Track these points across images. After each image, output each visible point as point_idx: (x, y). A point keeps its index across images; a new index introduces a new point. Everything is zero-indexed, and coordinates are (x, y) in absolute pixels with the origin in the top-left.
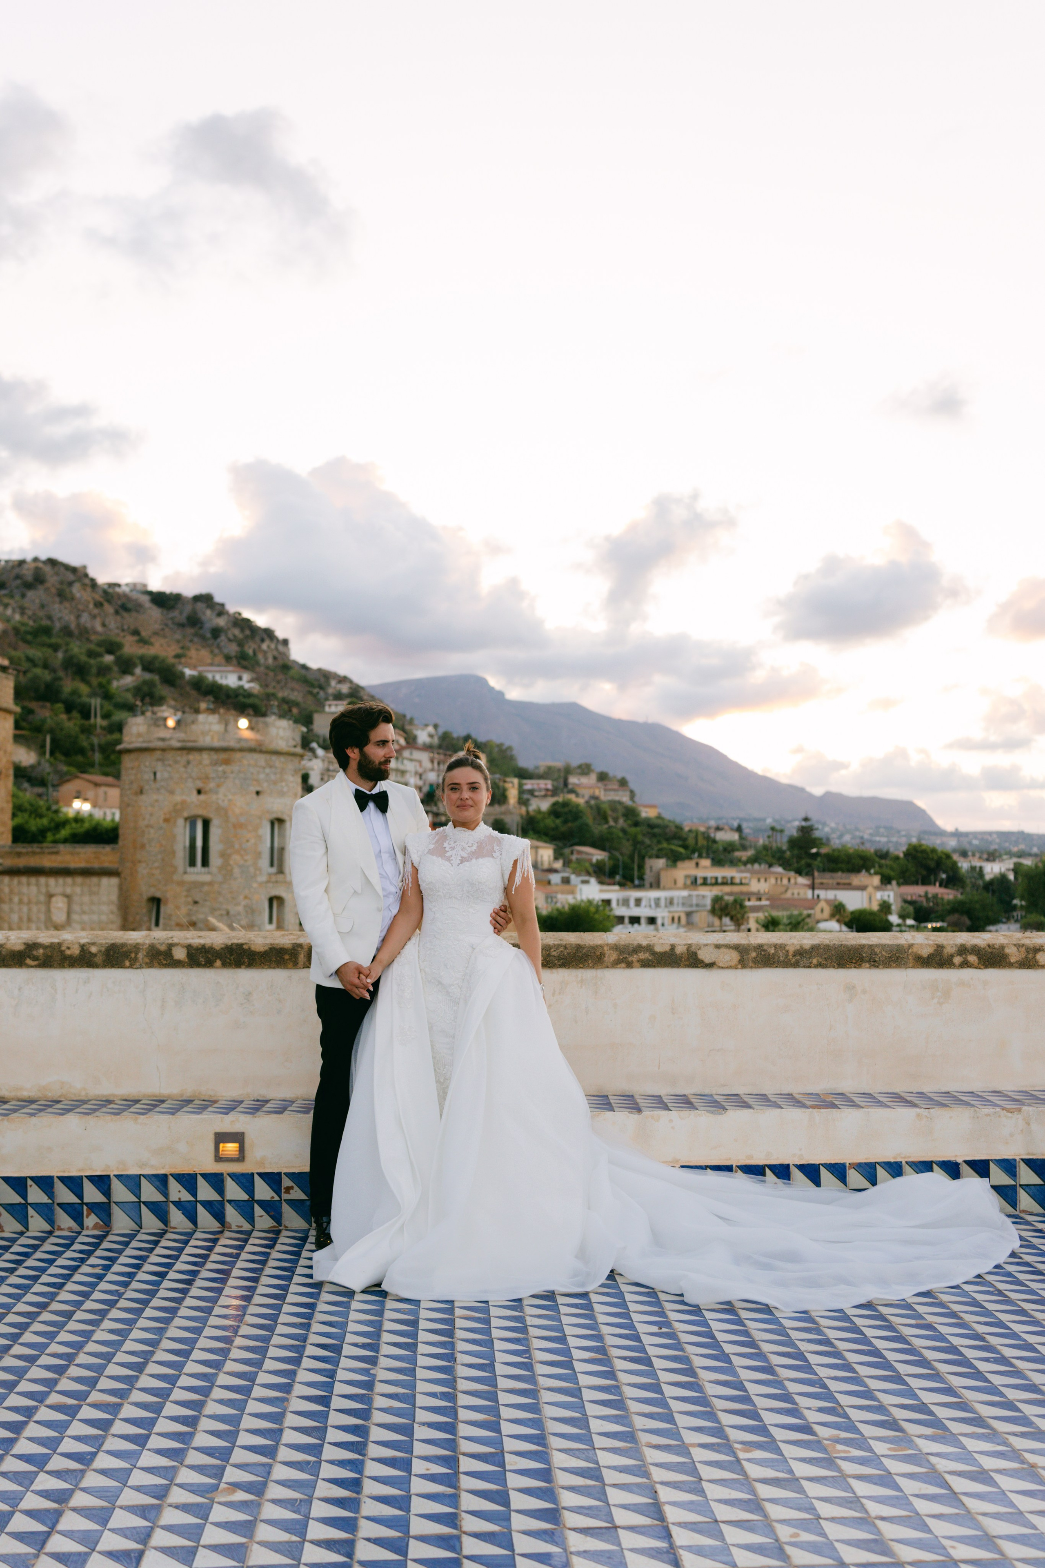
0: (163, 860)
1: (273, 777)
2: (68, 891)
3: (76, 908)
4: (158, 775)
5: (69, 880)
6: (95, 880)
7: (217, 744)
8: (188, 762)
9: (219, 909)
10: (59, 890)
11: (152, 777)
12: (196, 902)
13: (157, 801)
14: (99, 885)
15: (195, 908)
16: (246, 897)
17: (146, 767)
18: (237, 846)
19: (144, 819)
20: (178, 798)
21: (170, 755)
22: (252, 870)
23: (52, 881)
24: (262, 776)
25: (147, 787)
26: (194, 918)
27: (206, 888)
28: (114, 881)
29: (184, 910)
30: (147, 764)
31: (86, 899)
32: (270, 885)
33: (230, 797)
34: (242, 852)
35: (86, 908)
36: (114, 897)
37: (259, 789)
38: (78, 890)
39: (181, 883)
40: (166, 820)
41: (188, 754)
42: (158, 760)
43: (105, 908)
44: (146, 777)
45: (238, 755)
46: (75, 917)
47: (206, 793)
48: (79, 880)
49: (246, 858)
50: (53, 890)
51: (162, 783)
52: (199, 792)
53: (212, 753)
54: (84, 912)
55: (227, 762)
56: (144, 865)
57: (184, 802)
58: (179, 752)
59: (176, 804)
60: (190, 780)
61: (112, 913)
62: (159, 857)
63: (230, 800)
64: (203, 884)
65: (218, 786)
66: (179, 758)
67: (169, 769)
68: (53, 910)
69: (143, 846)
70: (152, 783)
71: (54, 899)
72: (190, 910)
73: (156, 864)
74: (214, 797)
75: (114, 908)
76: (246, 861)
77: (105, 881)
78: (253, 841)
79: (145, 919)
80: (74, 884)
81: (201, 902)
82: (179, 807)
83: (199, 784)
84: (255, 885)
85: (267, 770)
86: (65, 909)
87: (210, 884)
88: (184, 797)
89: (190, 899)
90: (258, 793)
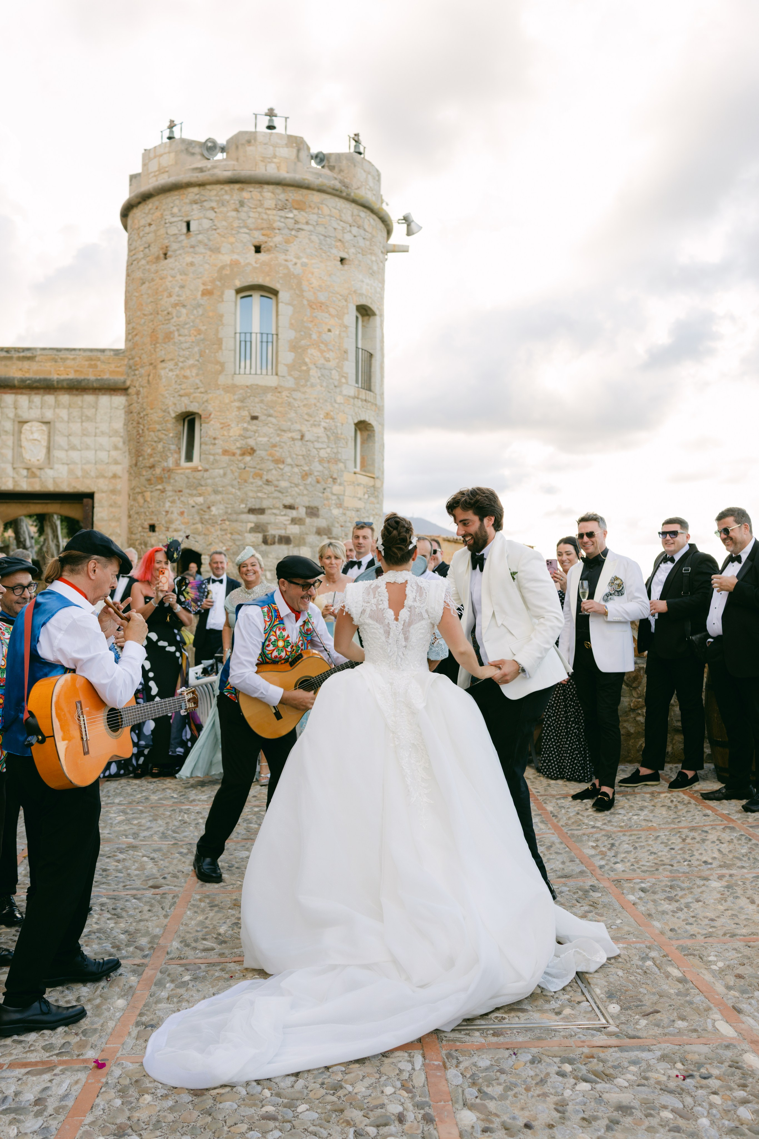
0: (201, 354)
1: (362, 243)
2: (49, 415)
3: (60, 440)
4: (192, 227)
5: (50, 399)
6: (89, 398)
7: (284, 174)
8: (242, 204)
9: (290, 430)
10: (35, 413)
11: (185, 230)
12: (254, 418)
13: (192, 264)
14: (96, 407)
15: (253, 426)
16: (327, 415)
17: (173, 215)
18: (314, 336)
19: (170, 296)
20: (226, 258)
21: (213, 191)
22: (335, 374)
23: (23, 400)
24: (348, 237)
25: (175, 246)
26: (251, 442)
27: (269, 397)
28: (119, 400)
29: (235, 430)
30: (175, 210)
31: (76, 427)
32: (359, 403)
33: (305, 260)
34: (322, 346)
35: (75, 441)
36: (119, 424)
37: (344, 255)
38: (63, 413)
39: (231, 389)
40: (207, 293)
41: (242, 190)
42: (196, 202)
43: (104, 441)
44: (173, 230)
45: (316, 197)
46: (57, 454)
47: (268, 250)
48: (65, 398)
49: (330, 355)
50: (25, 415)
51: (200, 237)
52: (258, 249)
53: (279, 190)
54: (73, 448)
55: (300, 207)
56: (170, 365)
57: (235, 264)
58: (227, 187)
59: (223, 268)
60: (245, 230)
61: (116, 448)
62: (196, 349)
63: (304, 265)
64: (266, 389)
65: (287, 242)
66: (227, 197)
67: (211, 214)
68: (24, 443)
69: (168, 337)
70: (183, 237)
71: (26, 427)
72: (246, 430)
73: (191, 362)
74: (282, 257)
75: (118, 441)
76: (328, 360)
77: (104, 400)
78: (336, 331)
79: (173, 447)
80: (58, 405)
81: (262, 417)
82: (227, 271)
83: (259, 238)
84: (339, 399)
85: (355, 230)
86: (44, 443)
87: (276, 389)
88: (235, 257)
89: (245, 413)
90: (342, 260)
